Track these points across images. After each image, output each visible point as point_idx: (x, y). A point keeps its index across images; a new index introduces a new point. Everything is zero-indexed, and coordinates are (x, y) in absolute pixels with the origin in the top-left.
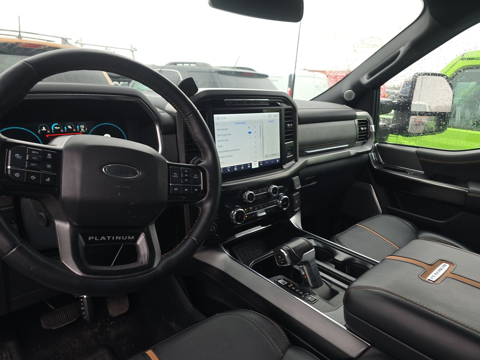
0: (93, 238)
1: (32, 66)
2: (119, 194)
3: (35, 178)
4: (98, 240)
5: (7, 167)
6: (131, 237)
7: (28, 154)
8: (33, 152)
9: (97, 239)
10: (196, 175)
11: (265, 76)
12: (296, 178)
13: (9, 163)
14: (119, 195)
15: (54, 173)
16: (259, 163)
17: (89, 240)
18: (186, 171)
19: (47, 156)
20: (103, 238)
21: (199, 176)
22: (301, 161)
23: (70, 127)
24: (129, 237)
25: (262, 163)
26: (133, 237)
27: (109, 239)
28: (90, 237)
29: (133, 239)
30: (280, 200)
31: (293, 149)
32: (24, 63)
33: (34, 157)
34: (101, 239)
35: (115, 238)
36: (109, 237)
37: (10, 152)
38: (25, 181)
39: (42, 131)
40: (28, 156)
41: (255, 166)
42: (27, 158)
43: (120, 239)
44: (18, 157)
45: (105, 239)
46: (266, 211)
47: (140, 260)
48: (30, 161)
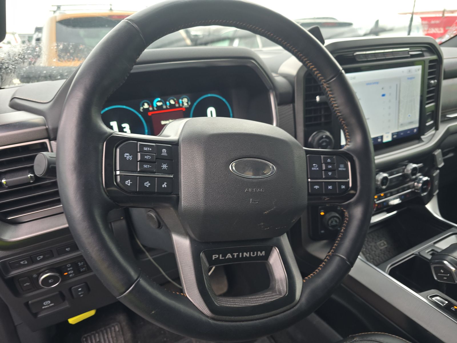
0: (217, 256)
1: (138, 27)
2: (251, 200)
3: (149, 184)
4: (224, 258)
5: (116, 173)
6: (261, 253)
7: (139, 152)
8: (145, 149)
9: (222, 257)
10: (342, 166)
11: (350, 24)
12: (438, 152)
13: (118, 168)
14: (251, 202)
15: (172, 175)
16: (393, 135)
17: (213, 259)
18: (329, 161)
19: (162, 152)
20: (229, 256)
21: (346, 166)
22: (443, 129)
23: (172, 102)
24: (259, 253)
25: (395, 135)
26: (263, 252)
27: (235, 257)
28: (214, 256)
29: (264, 255)
30: (418, 183)
31: (434, 115)
32: (127, 22)
33: (146, 155)
34: (226, 258)
35: (242, 255)
36: (235, 254)
37: (118, 150)
38: (138, 190)
39: (144, 109)
40: (139, 154)
41: (387, 138)
42: (139, 159)
43: (248, 255)
44: (128, 157)
45: (231, 257)
46: (400, 197)
47: (277, 287)
48: (143, 161)
